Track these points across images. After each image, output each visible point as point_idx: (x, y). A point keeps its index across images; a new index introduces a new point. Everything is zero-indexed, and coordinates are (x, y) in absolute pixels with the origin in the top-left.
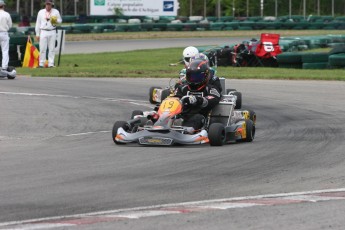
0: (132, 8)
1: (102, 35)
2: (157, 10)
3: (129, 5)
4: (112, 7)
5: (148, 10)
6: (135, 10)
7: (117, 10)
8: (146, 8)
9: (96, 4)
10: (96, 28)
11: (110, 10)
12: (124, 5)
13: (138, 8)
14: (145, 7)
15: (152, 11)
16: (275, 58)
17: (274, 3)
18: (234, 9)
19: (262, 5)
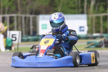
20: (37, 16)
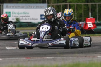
0: (24, 18)
2: (37, 19)
3: (23, 17)
4: (15, 18)
5: (33, 19)
6: (26, 19)
7: (17, 19)
8: (31, 18)
11: (13, 19)
12: (20, 17)
13: (27, 18)
15: (35, 19)
16: (93, 30)
17: (96, 15)
18: (76, 18)
19: (90, 16)
20: (2, 4)
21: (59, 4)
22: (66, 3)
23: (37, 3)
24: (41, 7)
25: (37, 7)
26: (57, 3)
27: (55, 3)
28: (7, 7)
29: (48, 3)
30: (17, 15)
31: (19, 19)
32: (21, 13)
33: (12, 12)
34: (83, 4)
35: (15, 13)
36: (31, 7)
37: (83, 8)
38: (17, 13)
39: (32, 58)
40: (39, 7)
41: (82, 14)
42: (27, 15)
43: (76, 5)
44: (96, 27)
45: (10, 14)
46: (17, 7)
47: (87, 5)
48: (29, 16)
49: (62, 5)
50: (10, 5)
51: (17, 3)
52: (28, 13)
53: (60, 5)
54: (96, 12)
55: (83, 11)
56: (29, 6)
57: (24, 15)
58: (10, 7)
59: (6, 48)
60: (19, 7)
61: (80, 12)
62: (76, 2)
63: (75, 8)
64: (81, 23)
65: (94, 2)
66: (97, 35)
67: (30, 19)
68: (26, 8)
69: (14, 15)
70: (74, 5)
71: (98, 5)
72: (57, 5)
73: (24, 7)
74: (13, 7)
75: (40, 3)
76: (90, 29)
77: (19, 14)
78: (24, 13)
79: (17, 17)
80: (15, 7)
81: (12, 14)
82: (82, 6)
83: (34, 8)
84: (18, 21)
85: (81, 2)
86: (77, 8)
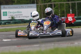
0: (18, 16)
1: (5, 25)
3: (17, 15)
4: (10, 16)
5: (25, 17)
6: (19, 17)
7: (12, 17)
9: (4, 15)
10: (3, 23)
11: (9, 17)
12: (15, 15)
13: (20, 16)
14: (24, 15)
15: (27, 17)
16: (73, 23)
17: (76, 12)
18: (60, 15)
19: (71, 12)
21: (45, 4)
22: (51, 2)
23: (28, 3)
24: (31, 7)
25: (28, 7)
26: (44, 3)
27: (43, 3)
28: (4, 8)
29: (37, 3)
30: (12, 14)
31: (14, 17)
32: (15, 13)
33: (8, 12)
34: (65, 3)
35: (10, 13)
36: (23, 7)
37: (65, 6)
38: (12, 13)
39: (22, 46)
40: (29, 7)
41: (64, 11)
42: (20, 14)
43: (59, 4)
44: (75, 21)
45: (7, 14)
46: (12, 8)
47: (68, 3)
48: (22, 15)
49: (48, 4)
50: (6, 6)
51: (12, 4)
52: (21, 12)
53: (47, 5)
54: (76, 9)
55: (65, 8)
56: (22, 7)
57: (18, 14)
58: (6, 8)
59: (3, 40)
60: (14, 7)
61: (63, 9)
62: (59, 1)
63: (58, 6)
64: (63, 18)
65: (74, 1)
66: (76, 27)
67: (23, 17)
68: (19, 8)
69: (10, 14)
70: (58, 4)
71: (77, 3)
72: (44, 5)
73: (17, 7)
74: (9, 8)
75: (30, 4)
76: (70, 23)
77: (13, 13)
78: (18, 12)
79: (12, 16)
80: (11, 8)
81: (9, 13)
82: (64, 4)
83: (25, 8)
84: (13, 19)
85: (63, 2)
86: (60, 6)
